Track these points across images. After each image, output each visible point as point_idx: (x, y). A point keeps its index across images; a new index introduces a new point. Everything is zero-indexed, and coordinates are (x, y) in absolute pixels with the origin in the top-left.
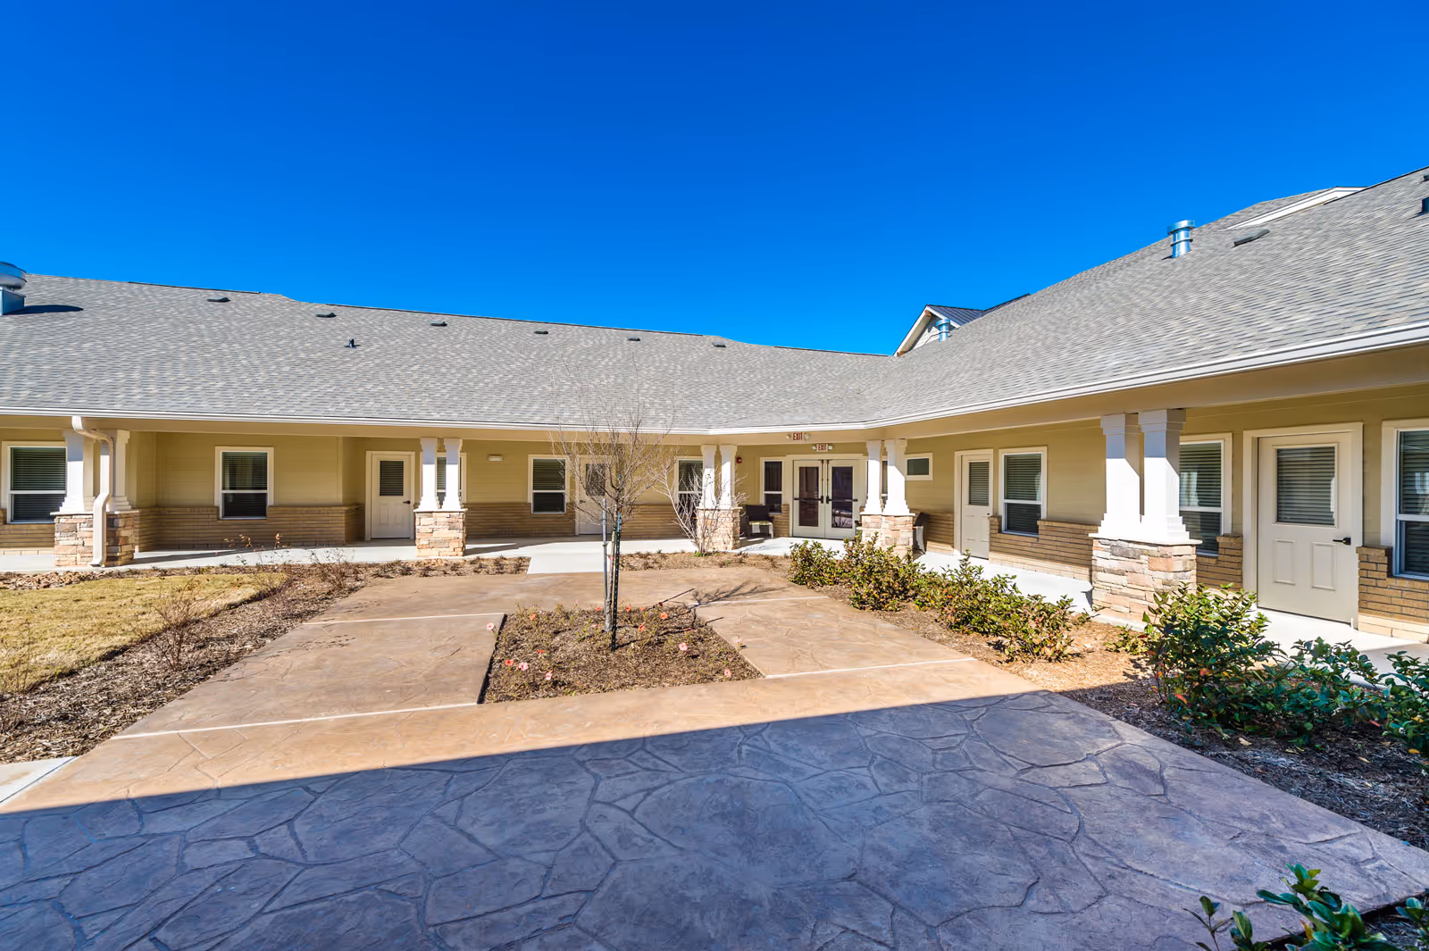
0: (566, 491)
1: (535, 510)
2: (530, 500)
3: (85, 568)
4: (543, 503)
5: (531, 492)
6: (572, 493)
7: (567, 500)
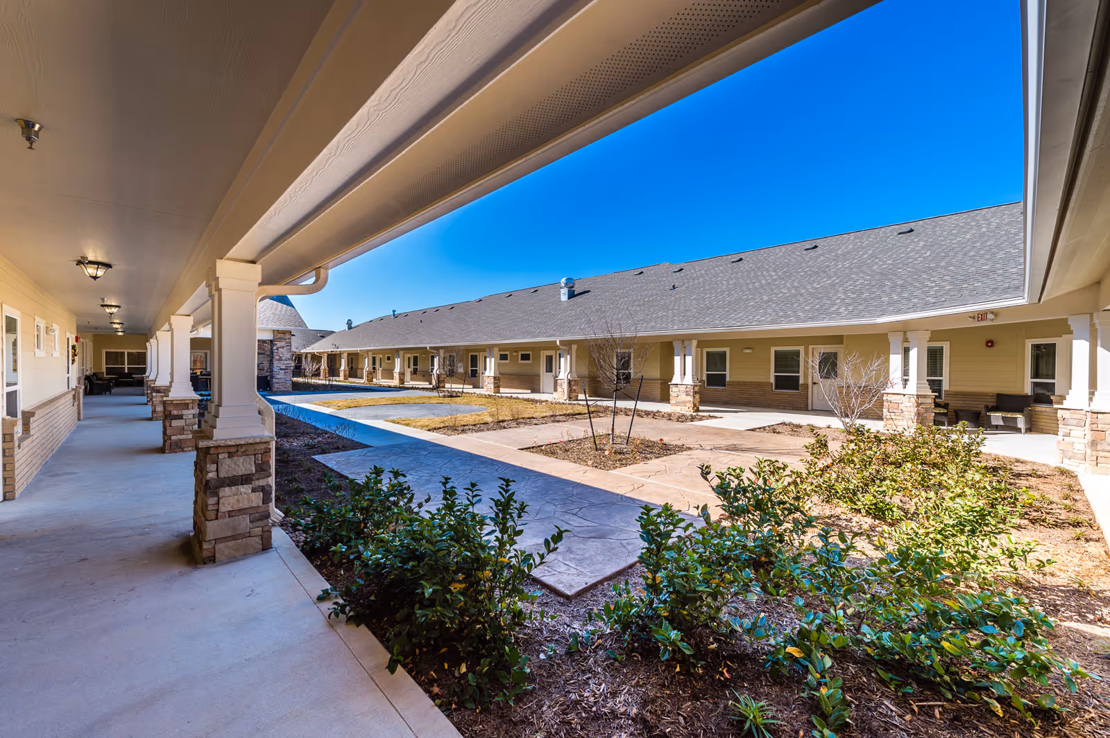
0: (801, 374)
1: (776, 388)
2: (772, 380)
3: (562, 401)
4: (782, 383)
5: (772, 375)
6: (806, 376)
7: (801, 381)
